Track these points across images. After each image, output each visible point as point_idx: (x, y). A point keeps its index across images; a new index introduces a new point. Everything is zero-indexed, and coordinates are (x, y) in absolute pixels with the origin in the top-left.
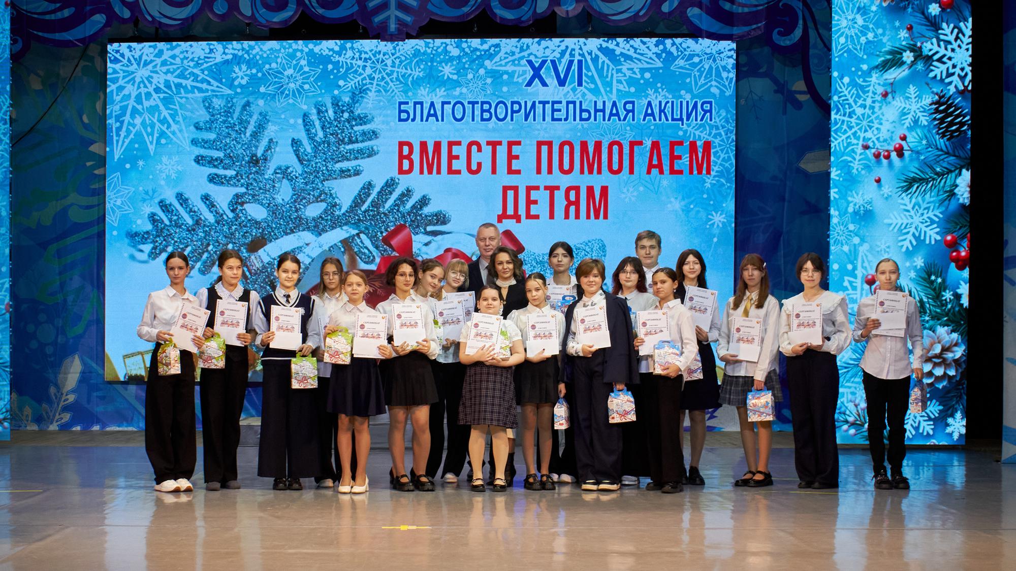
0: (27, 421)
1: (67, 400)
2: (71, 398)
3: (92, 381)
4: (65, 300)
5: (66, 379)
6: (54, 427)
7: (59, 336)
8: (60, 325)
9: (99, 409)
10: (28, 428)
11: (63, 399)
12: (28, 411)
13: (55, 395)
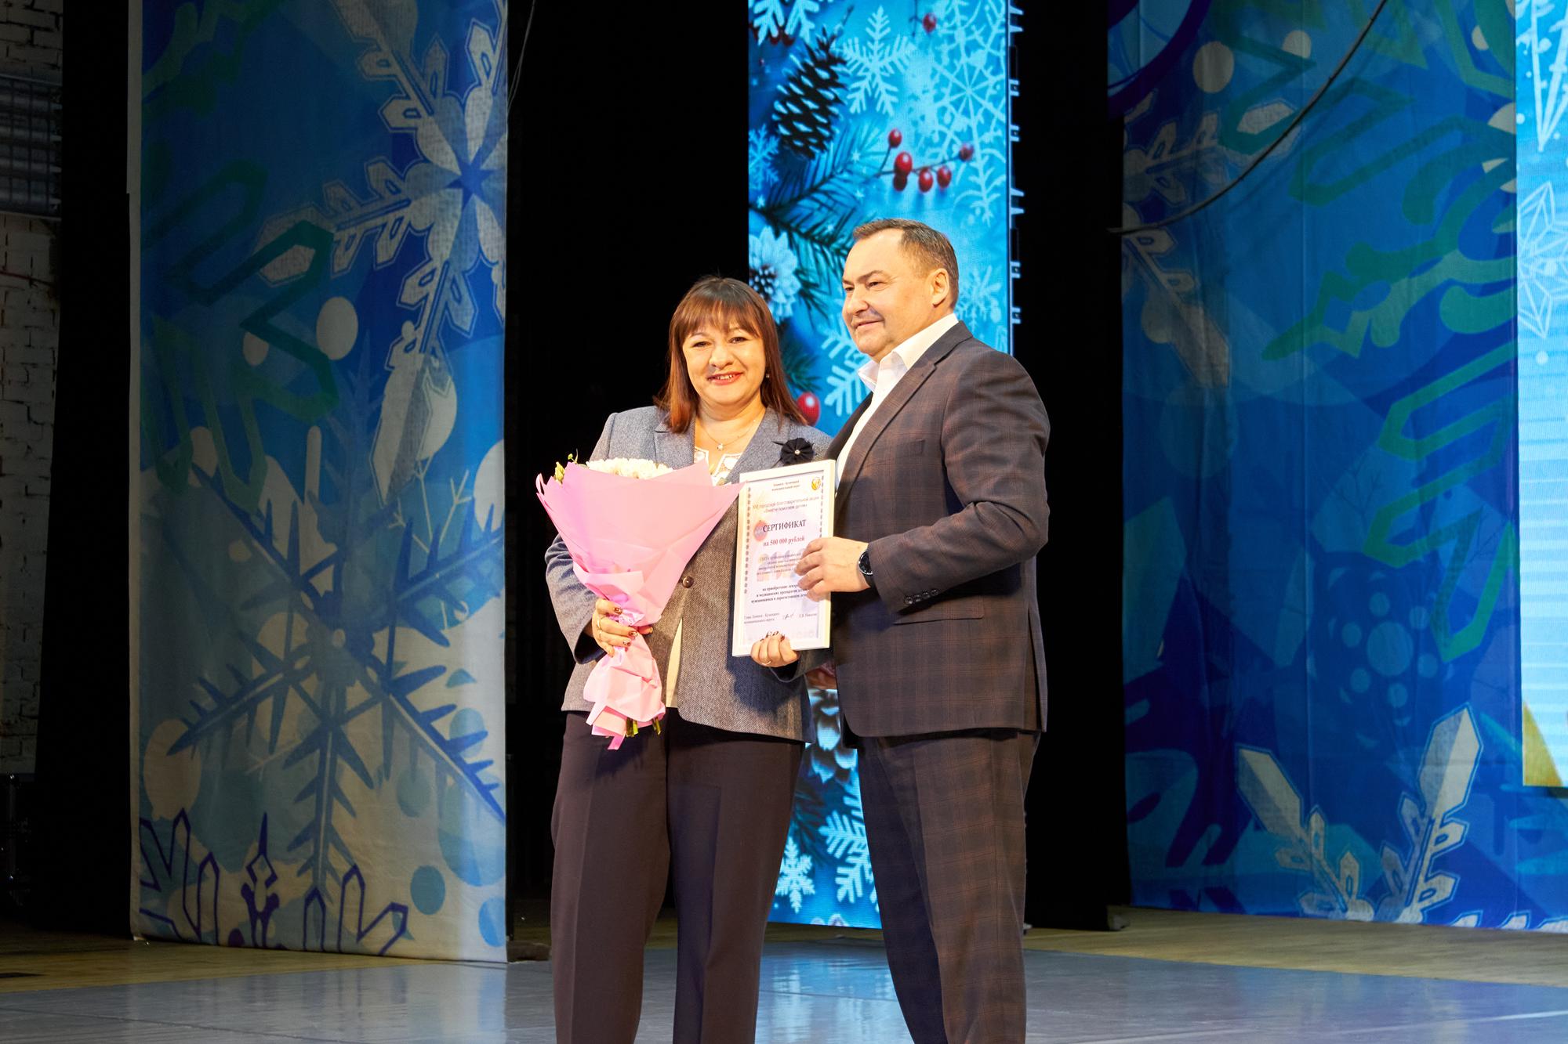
0: (1350, 894)
1: (1444, 837)
2: (1455, 833)
3: (1505, 787)
4: (1434, 556)
5: (1439, 778)
6: (1411, 915)
7: (1422, 659)
8: (1422, 626)
9: (1525, 868)
10: (1351, 915)
11: (1435, 835)
12: (1351, 866)
13: (1414, 821)
